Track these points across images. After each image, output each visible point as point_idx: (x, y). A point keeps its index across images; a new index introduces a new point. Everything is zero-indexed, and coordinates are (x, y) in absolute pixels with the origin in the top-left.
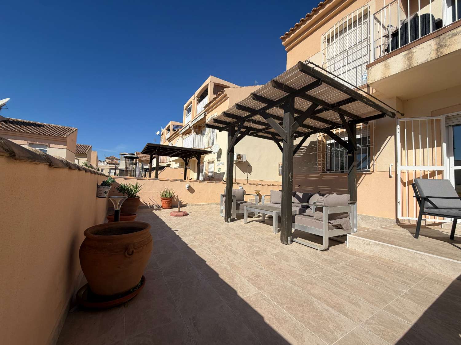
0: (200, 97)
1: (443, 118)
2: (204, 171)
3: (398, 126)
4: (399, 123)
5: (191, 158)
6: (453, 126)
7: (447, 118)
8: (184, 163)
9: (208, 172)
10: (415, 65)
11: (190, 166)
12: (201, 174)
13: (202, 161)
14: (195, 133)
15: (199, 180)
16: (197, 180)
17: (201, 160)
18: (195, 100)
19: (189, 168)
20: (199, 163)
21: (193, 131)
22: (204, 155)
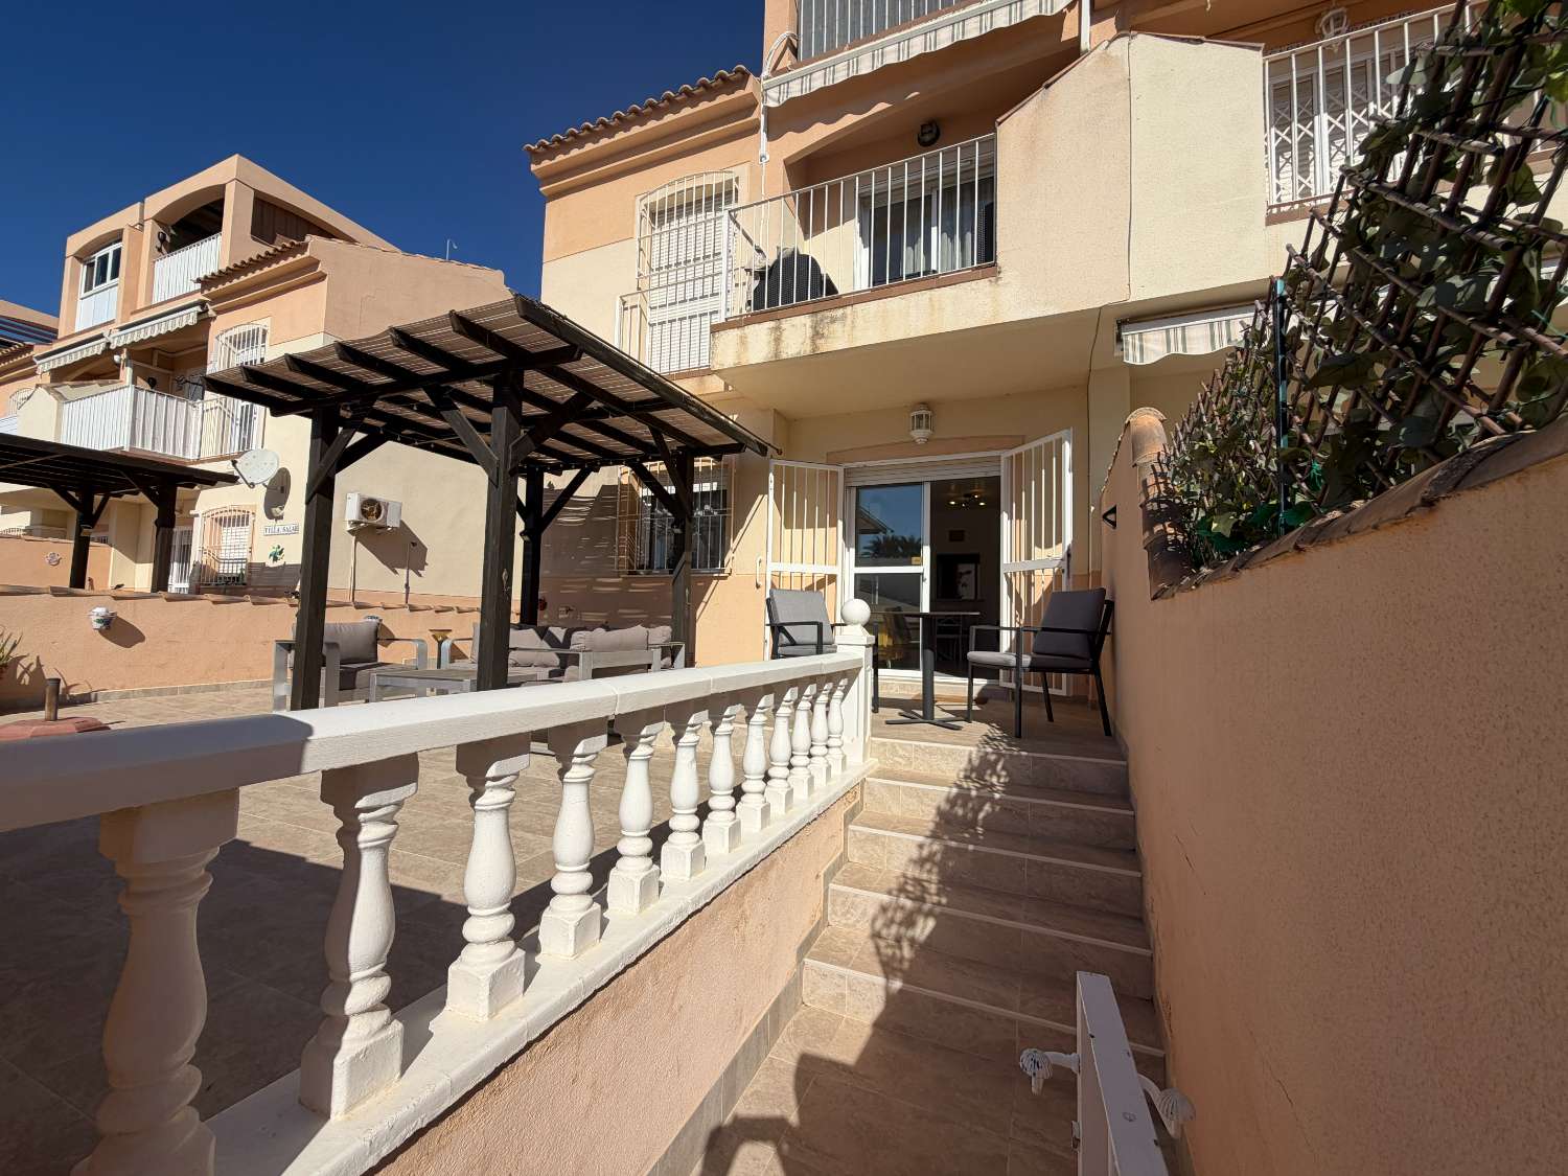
0: (176, 227)
1: (840, 470)
2: (195, 556)
3: (771, 476)
4: (772, 468)
5: (120, 496)
6: (858, 488)
7: (847, 472)
8: (66, 514)
9: (218, 560)
10: (784, 356)
11: (106, 528)
12: (175, 567)
13: (181, 511)
14: (141, 383)
15: (165, 589)
16: (153, 590)
17: (177, 508)
18: (142, 229)
19: (104, 541)
20: (166, 521)
21: (127, 373)
22: (196, 488)
